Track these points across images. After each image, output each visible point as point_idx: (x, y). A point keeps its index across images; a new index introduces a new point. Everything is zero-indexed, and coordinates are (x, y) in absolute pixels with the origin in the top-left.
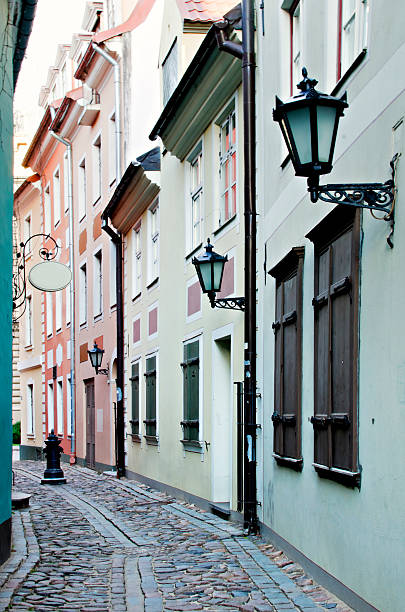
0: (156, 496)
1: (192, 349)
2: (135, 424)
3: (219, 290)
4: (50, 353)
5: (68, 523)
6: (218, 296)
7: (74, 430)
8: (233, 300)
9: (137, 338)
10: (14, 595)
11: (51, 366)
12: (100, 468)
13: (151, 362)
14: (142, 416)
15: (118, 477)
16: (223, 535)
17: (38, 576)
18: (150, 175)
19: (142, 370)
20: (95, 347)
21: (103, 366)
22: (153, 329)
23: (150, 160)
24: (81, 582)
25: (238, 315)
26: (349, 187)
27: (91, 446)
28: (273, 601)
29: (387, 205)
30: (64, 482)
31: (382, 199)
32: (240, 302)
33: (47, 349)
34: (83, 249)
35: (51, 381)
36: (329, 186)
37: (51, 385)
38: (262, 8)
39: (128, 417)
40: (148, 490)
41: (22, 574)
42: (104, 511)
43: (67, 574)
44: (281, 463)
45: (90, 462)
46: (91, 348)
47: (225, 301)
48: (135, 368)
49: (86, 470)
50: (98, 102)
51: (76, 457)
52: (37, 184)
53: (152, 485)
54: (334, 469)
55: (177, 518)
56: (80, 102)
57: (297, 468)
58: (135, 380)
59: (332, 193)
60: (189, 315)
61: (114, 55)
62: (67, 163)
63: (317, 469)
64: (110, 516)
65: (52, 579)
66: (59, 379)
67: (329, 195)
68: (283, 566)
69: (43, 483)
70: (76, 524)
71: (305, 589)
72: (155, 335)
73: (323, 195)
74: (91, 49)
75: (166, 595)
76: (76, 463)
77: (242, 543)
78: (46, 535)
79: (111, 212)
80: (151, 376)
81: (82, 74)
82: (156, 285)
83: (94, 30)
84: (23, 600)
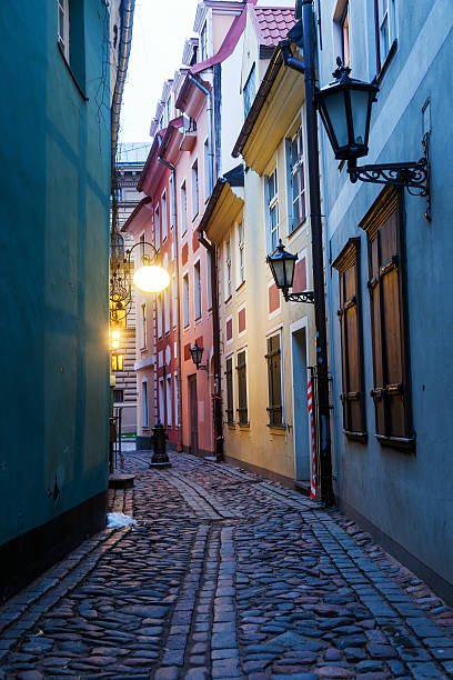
0: (247, 477)
1: (273, 343)
2: (230, 413)
3: (291, 286)
4: (161, 353)
5: (165, 499)
6: (291, 291)
7: (181, 422)
8: (305, 294)
9: (229, 337)
10: (100, 560)
11: (161, 365)
12: (201, 454)
13: (242, 357)
14: (236, 405)
15: (217, 462)
16: (301, 508)
17: (126, 543)
18: (235, 190)
19: (235, 364)
20: (196, 345)
21: (203, 363)
22: (242, 328)
23: (236, 177)
24: (165, 548)
25: (310, 308)
26: (386, 166)
27: (194, 434)
28: (339, 565)
29: (422, 182)
30: (170, 466)
31: (418, 176)
32: (310, 296)
33: (158, 351)
34: (185, 261)
35: (161, 379)
36: (366, 166)
37: (162, 382)
38: (320, 24)
39: (225, 407)
40: (242, 472)
41: (112, 541)
42: (199, 489)
43: (154, 542)
44: (351, 439)
45: (193, 449)
46: (193, 347)
47: (298, 295)
48: (229, 362)
49: (191, 456)
50: (195, 129)
51: (182, 445)
52: (148, 206)
53: (245, 468)
54: (392, 438)
55: (263, 494)
56: (181, 130)
57: (364, 441)
58: (229, 373)
59: (370, 173)
60: (271, 312)
61: (206, 84)
62: (171, 186)
63: (379, 439)
64: (203, 493)
65: (139, 545)
66: (169, 376)
67: (368, 175)
68: (354, 534)
69: (151, 467)
70: (172, 500)
71: (371, 555)
72: (244, 333)
73: (362, 175)
74: (187, 80)
75: (240, 559)
76: (182, 451)
77: (319, 515)
78: (143, 509)
79: (205, 225)
80: (242, 368)
81: (181, 105)
82: (243, 287)
83: (192, 64)
84: (107, 564)
